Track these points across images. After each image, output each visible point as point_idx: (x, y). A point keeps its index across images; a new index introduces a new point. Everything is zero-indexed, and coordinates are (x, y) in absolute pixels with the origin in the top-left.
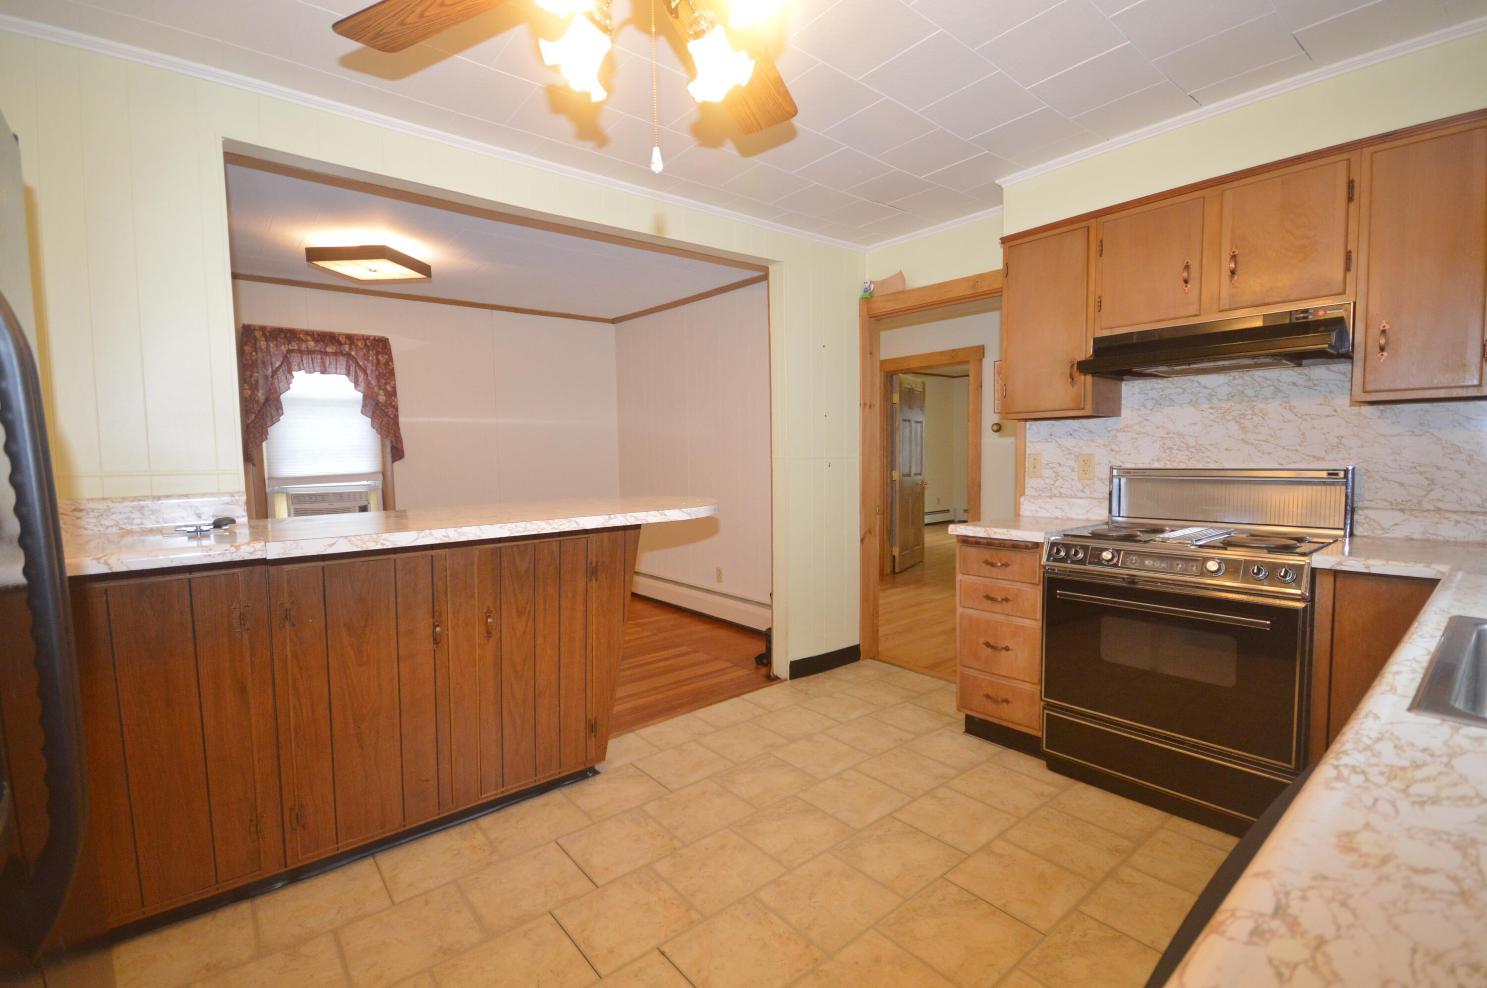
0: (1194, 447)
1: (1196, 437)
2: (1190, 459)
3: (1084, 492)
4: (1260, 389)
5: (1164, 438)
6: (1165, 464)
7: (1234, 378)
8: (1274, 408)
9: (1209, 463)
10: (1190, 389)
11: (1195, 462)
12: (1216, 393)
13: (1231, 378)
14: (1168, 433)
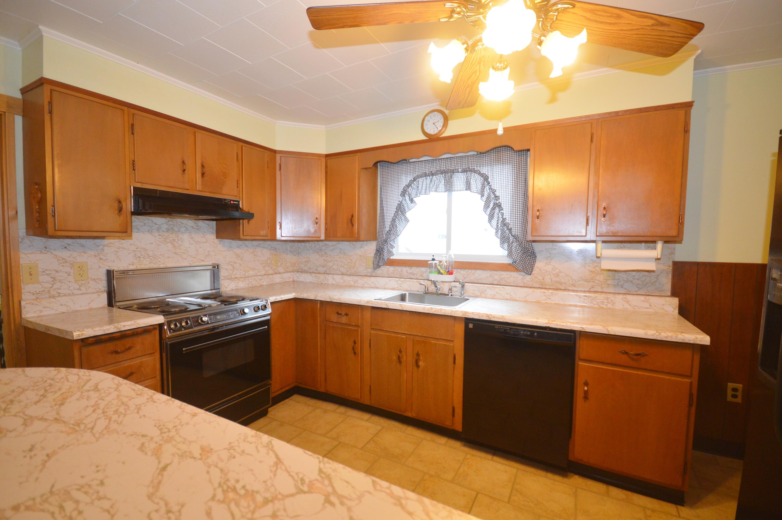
0: (152, 256)
1: (153, 251)
2: (150, 263)
3: (80, 290)
4: (180, 228)
5: (135, 251)
6: (137, 266)
7: (169, 221)
8: (186, 236)
9: (160, 265)
10: (148, 224)
11: (153, 265)
12: (161, 227)
13: (167, 221)
14: (137, 248)
